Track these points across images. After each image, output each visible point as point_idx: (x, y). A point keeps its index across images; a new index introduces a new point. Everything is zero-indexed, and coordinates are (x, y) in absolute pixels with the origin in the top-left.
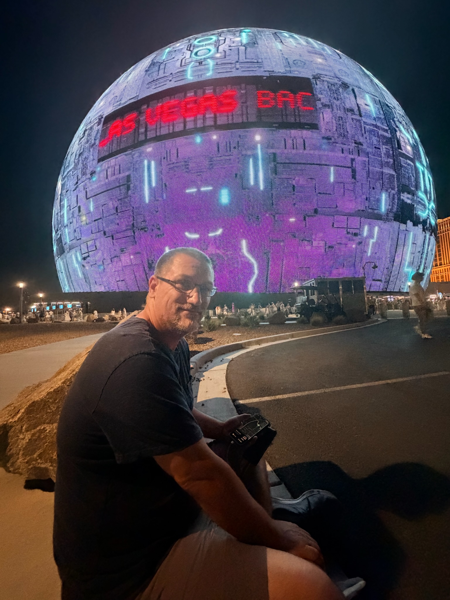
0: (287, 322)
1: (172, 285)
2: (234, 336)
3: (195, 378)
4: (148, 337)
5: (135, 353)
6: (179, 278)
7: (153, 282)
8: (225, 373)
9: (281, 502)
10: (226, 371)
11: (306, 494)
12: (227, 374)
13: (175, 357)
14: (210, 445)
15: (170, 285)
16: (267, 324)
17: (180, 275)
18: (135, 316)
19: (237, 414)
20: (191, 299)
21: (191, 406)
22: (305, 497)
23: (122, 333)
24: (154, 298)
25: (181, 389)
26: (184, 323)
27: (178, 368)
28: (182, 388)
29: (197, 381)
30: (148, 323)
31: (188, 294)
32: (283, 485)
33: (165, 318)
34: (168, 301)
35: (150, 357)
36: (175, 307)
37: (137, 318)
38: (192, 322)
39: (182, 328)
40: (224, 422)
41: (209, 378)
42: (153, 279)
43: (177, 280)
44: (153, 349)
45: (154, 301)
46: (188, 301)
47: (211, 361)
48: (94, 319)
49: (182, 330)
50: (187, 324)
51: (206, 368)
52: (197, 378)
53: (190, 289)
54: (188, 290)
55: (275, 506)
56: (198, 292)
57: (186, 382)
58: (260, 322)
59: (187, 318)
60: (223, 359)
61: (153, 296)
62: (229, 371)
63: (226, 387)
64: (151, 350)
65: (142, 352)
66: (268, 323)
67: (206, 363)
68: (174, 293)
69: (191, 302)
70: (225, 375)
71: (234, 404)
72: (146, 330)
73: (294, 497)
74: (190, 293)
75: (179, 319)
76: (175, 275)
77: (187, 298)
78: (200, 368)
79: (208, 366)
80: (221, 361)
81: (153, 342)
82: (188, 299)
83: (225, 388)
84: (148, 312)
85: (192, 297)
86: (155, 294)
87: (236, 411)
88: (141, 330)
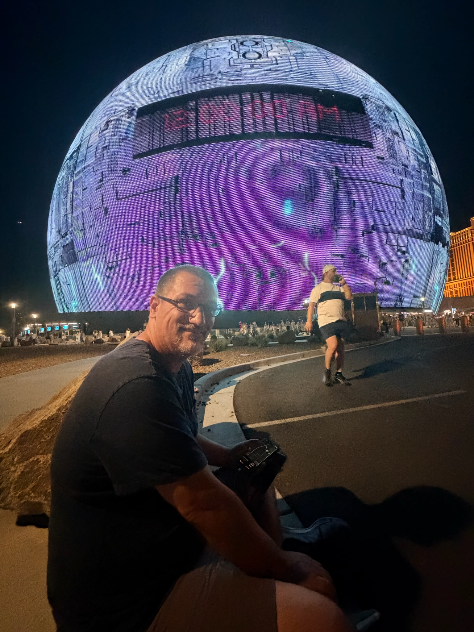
0: (297, 341)
1: (174, 304)
2: (242, 356)
3: (200, 402)
4: (148, 360)
5: (134, 377)
6: (182, 297)
7: (154, 301)
8: (233, 396)
9: (291, 531)
10: (233, 393)
11: (317, 523)
12: (234, 397)
13: (178, 381)
14: (215, 473)
15: (172, 305)
16: (276, 344)
17: (182, 294)
18: (135, 337)
19: (245, 439)
20: (193, 319)
21: (195, 433)
22: (316, 526)
23: (121, 356)
24: (155, 318)
25: (183, 415)
26: (186, 345)
27: (180, 392)
28: (185, 413)
29: (202, 405)
30: (149, 345)
31: (191, 314)
32: (294, 513)
33: (166, 339)
34: (169, 320)
35: (150, 381)
36: (176, 327)
37: (137, 340)
38: (195, 344)
39: (184, 350)
40: (230, 448)
41: (215, 401)
42: (153, 298)
43: (179, 299)
44: (153, 372)
45: (155, 322)
46: (190, 321)
47: (218, 384)
48: (92, 340)
49: (185, 352)
50: (189, 346)
51: (212, 391)
52: (202, 402)
53: (193, 309)
54: (190, 310)
55: (286, 536)
56: (201, 311)
57: (189, 406)
58: (268, 342)
59: (189, 339)
60: (230, 381)
61: (154, 316)
62: (236, 394)
63: (233, 410)
64: (151, 374)
65: (142, 375)
66: (277, 342)
67: (212, 385)
68: (175, 313)
69: (194, 322)
70: (232, 397)
71: (242, 429)
72: (146, 353)
73: (306, 526)
74: (192, 313)
75: (181, 341)
76: (178, 294)
77: (190, 317)
78: (206, 391)
79: (214, 388)
80: (228, 383)
81: (154, 364)
82: (191, 319)
83: (232, 412)
84: (148, 333)
85: (194, 317)
86: (156, 314)
87: (244, 437)
88: (140, 352)
